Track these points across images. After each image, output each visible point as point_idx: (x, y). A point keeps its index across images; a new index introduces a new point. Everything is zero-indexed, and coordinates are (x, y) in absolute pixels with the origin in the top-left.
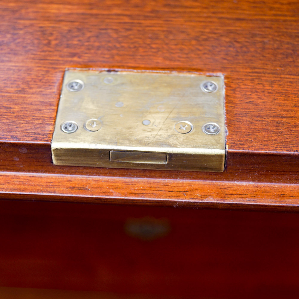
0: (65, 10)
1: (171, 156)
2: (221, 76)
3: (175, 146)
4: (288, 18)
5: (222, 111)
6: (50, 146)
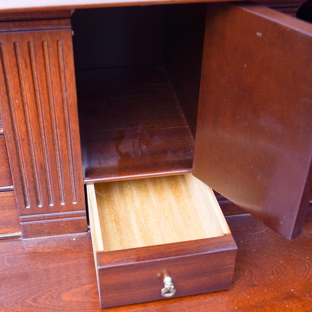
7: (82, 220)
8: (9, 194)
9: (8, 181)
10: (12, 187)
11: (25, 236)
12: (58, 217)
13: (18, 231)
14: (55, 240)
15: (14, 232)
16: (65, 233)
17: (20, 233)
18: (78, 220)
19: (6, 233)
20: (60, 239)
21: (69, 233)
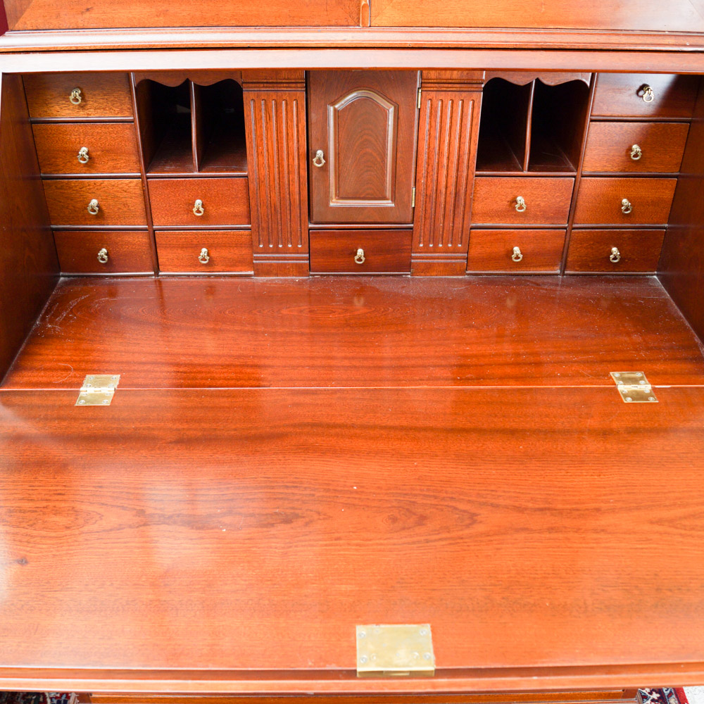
0: (349, 588)
1: (411, 672)
2: (428, 626)
3: (411, 667)
4: (457, 588)
5: (431, 646)
6: (355, 671)
7: (305, 264)
8: (247, 232)
9: (247, 220)
10: (250, 226)
11: (255, 275)
12: (285, 259)
13: (251, 271)
14: (281, 280)
15: (248, 270)
16: (290, 275)
17: (252, 273)
18: (302, 264)
19: (241, 271)
20: (286, 280)
21: (293, 275)
